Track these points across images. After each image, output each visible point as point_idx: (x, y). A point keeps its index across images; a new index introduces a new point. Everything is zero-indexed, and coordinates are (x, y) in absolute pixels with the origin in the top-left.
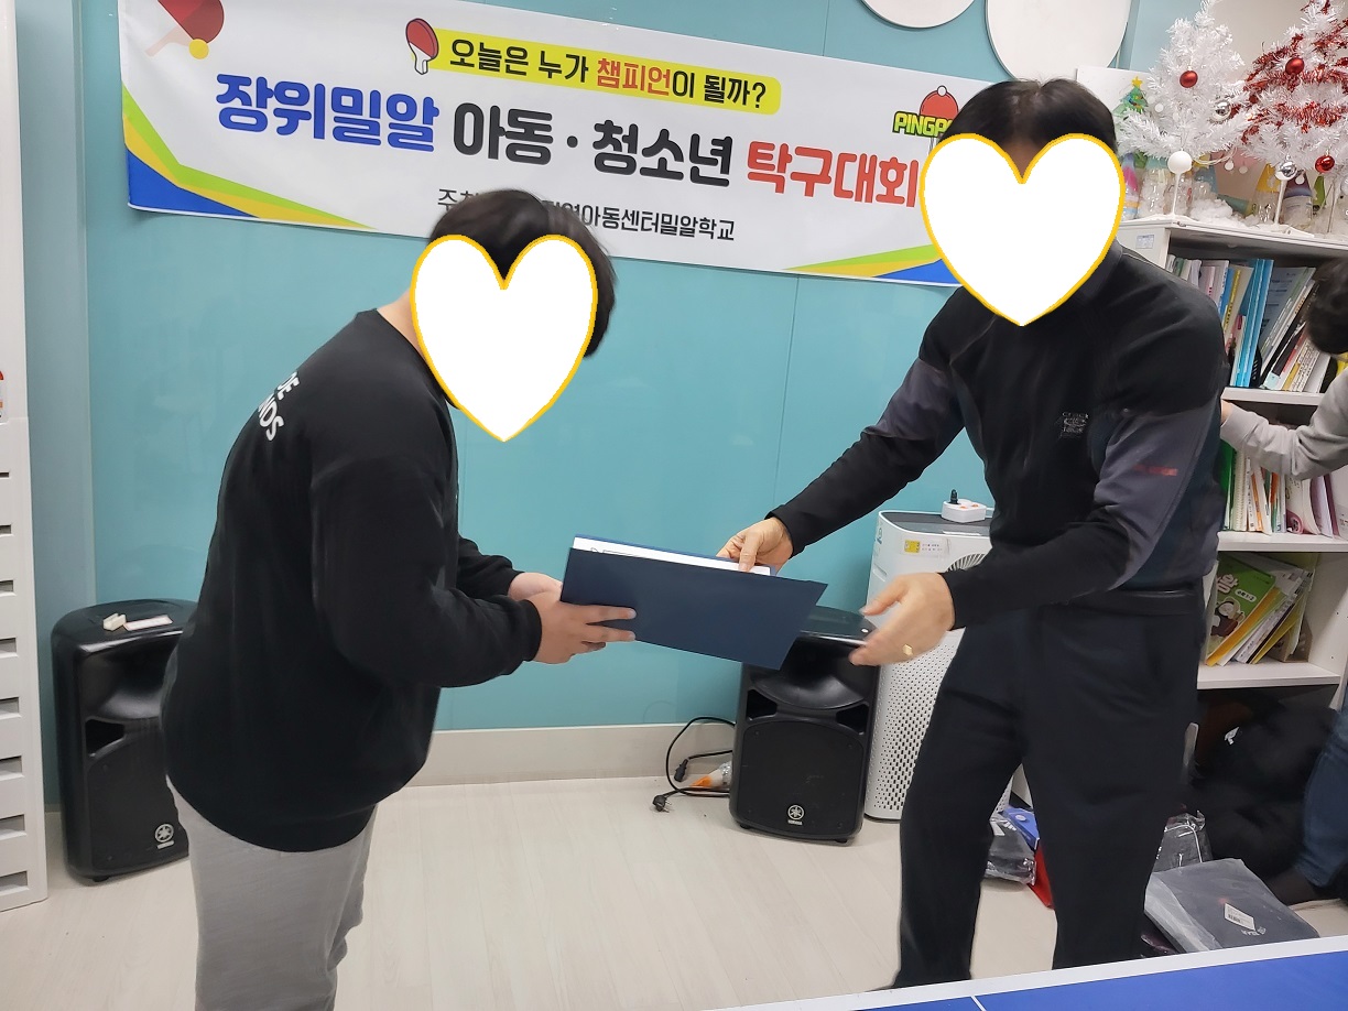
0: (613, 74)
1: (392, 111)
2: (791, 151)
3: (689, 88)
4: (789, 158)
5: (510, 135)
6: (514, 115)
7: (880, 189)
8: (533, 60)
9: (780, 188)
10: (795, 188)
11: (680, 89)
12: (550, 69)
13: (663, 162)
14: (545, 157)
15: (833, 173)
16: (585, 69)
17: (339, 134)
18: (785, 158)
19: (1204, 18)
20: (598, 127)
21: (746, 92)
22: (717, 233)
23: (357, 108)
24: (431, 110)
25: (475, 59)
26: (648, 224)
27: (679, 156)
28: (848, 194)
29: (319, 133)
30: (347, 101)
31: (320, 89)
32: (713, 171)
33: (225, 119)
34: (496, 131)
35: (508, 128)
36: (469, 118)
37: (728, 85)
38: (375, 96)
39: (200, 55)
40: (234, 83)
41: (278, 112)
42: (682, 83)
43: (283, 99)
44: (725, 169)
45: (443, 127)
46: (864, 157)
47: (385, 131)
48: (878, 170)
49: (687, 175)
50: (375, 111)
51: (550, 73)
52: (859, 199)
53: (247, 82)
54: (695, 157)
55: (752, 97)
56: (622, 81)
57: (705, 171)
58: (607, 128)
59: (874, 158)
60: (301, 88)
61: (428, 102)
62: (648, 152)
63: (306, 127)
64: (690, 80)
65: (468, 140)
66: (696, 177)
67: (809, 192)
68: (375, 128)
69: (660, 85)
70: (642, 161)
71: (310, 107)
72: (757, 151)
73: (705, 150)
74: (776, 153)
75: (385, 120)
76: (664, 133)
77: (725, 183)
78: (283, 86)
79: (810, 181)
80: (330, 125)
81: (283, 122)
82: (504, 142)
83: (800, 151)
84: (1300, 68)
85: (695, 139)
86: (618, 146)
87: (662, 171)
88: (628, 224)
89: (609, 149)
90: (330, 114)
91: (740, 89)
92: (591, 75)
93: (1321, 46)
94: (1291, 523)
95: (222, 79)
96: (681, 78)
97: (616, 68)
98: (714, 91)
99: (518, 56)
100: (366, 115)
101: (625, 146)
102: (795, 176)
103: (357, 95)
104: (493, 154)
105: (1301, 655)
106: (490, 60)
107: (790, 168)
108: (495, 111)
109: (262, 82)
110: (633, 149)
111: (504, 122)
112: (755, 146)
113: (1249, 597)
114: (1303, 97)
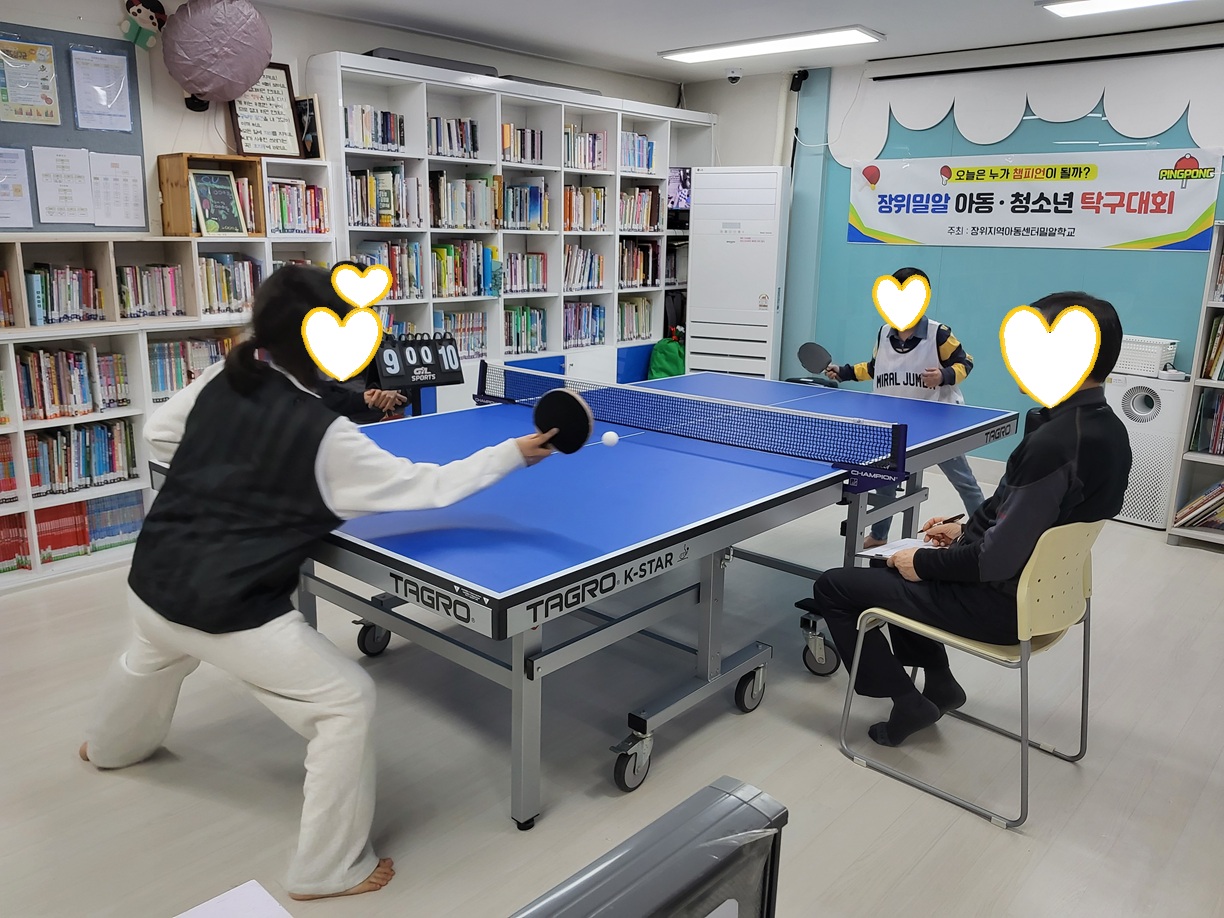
0: (1019, 174)
1: (934, 200)
2: (1103, 195)
3: (1054, 174)
4: (1103, 198)
5: (977, 203)
6: (979, 195)
7: (1152, 206)
8: (988, 173)
9: (1098, 212)
10: (1106, 211)
11: (1049, 175)
12: (993, 176)
13: (1041, 206)
14: (991, 210)
15: (1125, 202)
16: (1008, 174)
17: (914, 211)
18: (1100, 198)
20: (1013, 196)
21: (1081, 172)
22: (1066, 233)
23: (921, 201)
24: (947, 198)
25: (965, 177)
26: (1034, 233)
27: (1049, 203)
28: (1135, 211)
29: (908, 212)
30: (918, 199)
31: (909, 196)
32: (1065, 207)
33: (880, 210)
34: (972, 202)
35: (976, 201)
36: (962, 199)
37: (1072, 171)
39: (873, 189)
40: (883, 198)
41: (895, 206)
42: (1050, 173)
43: (897, 201)
44: (1070, 206)
45: (952, 204)
46: (1143, 193)
47: (930, 208)
48: (1151, 198)
49: (1053, 210)
50: (928, 202)
52: (1140, 212)
53: (887, 197)
54: (1056, 202)
55: (1083, 174)
56: (1023, 176)
57: (1061, 207)
58: (1017, 196)
59: (1148, 193)
60: (903, 196)
61: (947, 195)
62: (1034, 203)
63: (904, 209)
64: (1054, 171)
65: (961, 208)
66: (1057, 210)
67: (1113, 212)
68: (927, 207)
69: (1041, 175)
70: (1031, 207)
71: (905, 203)
72: (1086, 197)
73: (1060, 199)
74: (1095, 196)
75: (931, 203)
76: (1042, 194)
77: (1071, 212)
78: (897, 196)
79: (1113, 207)
80: (911, 208)
81: (897, 208)
82: (974, 206)
83: (1107, 194)
85: (1056, 195)
86: (1021, 202)
87: (1041, 210)
88: (1025, 233)
89: (1018, 204)
90: (912, 204)
91: (1078, 171)
92: (1011, 176)
95: (879, 196)
96: (1050, 171)
97: (1021, 171)
98: (1065, 174)
99: (981, 173)
100: (924, 203)
101: (1024, 202)
102: (1105, 205)
103: (922, 196)
104: (970, 211)
106: (970, 176)
107: (1102, 202)
108: (971, 195)
109: (890, 196)
110: (1028, 202)
111: (975, 199)
112: (1085, 195)
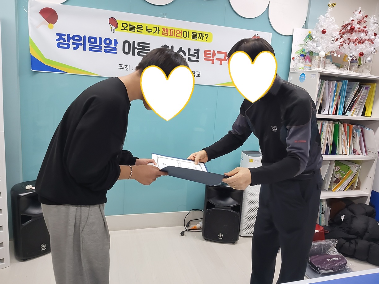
0: (166, 32)
1: (105, 43)
2: (216, 52)
3: (187, 36)
4: (215, 54)
5: (138, 49)
6: (139, 44)
8: (144, 28)
9: (213, 63)
10: (217, 63)
11: (185, 36)
16: (159, 31)
17: (90, 49)
18: (214, 54)
19: (327, 15)
21: (203, 37)
22: (196, 75)
23: (95, 42)
24: (116, 42)
25: (128, 28)
27: (185, 54)
29: (85, 49)
30: (93, 40)
31: (85, 37)
32: (194, 58)
33: (58, 45)
34: (134, 48)
35: (137, 47)
36: (127, 44)
37: (198, 35)
38: (100, 39)
39: (51, 28)
40: (61, 36)
41: (73, 44)
43: (74, 40)
44: (198, 58)
45: (119, 47)
47: (103, 48)
49: (187, 59)
50: (100, 43)
51: (149, 32)
53: (64, 35)
54: (189, 54)
55: (205, 37)
56: (169, 34)
57: (192, 58)
60: (80, 37)
61: (115, 40)
63: (81, 47)
64: (188, 33)
65: (127, 51)
66: (190, 60)
67: (221, 64)
68: (100, 48)
69: (179, 35)
71: (82, 42)
72: (206, 53)
73: (192, 52)
74: (212, 53)
75: (103, 45)
76: (181, 48)
77: (198, 61)
78: (74, 36)
79: (221, 60)
80: (88, 47)
81: (75, 46)
82: (136, 51)
83: (218, 52)
84: (353, 29)
85: (189, 50)
90: (88, 44)
91: (201, 35)
92: (161, 33)
93: (359, 23)
94: (354, 152)
95: (57, 34)
96: (185, 33)
97: (167, 30)
98: (194, 36)
99: (140, 27)
100: (98, 44)
102: (217, 59)
103: (95, 38)
104: (134, 54)
105: (358, 188)
106: (132, 28)
107: (216, 57)
108: (134, 42)
109: (68, 35)
112: (206, 51)
113: (343, 172)
114: (354, 36)
